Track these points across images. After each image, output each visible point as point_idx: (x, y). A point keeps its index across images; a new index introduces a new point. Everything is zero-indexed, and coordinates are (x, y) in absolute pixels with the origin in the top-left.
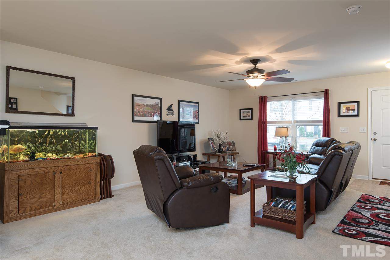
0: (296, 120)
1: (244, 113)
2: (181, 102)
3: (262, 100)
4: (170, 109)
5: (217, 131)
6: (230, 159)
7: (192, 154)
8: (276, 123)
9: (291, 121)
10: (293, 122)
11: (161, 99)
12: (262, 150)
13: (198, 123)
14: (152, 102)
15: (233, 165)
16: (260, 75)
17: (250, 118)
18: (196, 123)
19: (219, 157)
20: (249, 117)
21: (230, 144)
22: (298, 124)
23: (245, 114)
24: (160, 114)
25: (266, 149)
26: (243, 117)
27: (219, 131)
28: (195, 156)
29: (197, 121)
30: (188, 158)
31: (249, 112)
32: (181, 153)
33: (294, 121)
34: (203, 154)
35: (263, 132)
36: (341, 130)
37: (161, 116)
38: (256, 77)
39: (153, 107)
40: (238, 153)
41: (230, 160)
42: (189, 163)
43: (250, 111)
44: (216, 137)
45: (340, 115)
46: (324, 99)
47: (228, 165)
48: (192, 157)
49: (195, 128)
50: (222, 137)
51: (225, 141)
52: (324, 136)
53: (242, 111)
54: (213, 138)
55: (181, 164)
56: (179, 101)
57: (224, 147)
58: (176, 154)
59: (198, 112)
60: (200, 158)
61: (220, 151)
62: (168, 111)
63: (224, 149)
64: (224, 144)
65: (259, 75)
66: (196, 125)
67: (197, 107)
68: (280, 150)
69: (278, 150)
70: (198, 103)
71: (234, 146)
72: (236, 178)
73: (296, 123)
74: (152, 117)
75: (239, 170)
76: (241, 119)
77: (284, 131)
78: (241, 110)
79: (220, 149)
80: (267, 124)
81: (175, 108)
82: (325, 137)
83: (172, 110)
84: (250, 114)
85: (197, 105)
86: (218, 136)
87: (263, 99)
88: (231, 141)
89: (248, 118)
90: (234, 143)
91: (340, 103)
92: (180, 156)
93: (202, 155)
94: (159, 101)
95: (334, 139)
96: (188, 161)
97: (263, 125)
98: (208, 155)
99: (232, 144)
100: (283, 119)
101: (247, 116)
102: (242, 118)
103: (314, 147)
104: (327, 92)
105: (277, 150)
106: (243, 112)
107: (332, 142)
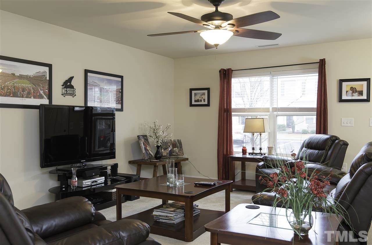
0: (275, 106)
1: (197, 95)
2: (89, 74)
3: (225, 75)
4: (68, 84)
5: (154, 124)
6: (172, 173)
7: (108, 163)
8: (245, 112)
9: (269, 109)
10: (271, 110)
11: (50, 66)
12: (223, 154)
13: (121, 110)
14: (32, 71)
15: (178, 184)
16: (225, 24)
17: (206, 103)
18: (118, 110)
19: (156, 167)
20: (204, 101)
21: (174, 145)
22: (278, 113)
23: (198, 98)
24: (47, 93)
25: (231, 152)
26: (195, 101)
27: (157, 124)
28: (115, 167)
29: (119, 107)
30: (102, 172)
31: (204, 94)
32: (88, 163)
33: (273, 108)
34: (130, 162)
35: (225, 125)
36: (342, 123)
37: (50, 98)
38: (218, 27)
39: (35, 80)
40: (187, 159)
41: (173, 176)
42: (101, 180)
43: (206, 92)
44: (152, 134)
45: (341, 100)
46: (318, 74)
47: (168, 184)
48: (109, 168)
49: (114, 118)
50: (161, 133)
51: (166, 140)
52: (319, 131)
53: (193, 92)
54: (146, 136)
55: (87, 183)
56: (86, 72)
57: (165, 149)
58: (78, 165)
59: (122, 93)
60: (124, 169)
61: (158, 156)
62: (64, 88)
63: (164, 153)
64: (165, 145)
65: (223, 23)
66: (117, 114)
67: (120, 84)
68: (252, 154)
69: (249, 154)
70: (121, 77)
71: (181, 147)
72: (182, 208)
73: (276, 111)
74: (30, 98)
75: (188, 196)
76: (191, 105)
77: (258, 123)
78: (191, 90)
79: (158, 152)
80: (233, 113)
81: (78, 84)
82: (320, 133)
83: (72, 87)
84: (206, 97)
85: (120, 79)
86: (155, 131)
87: (226, 73)
88: (176, 139)
89: (203, 103)
90: (180, 143)
91: (341, 81)
92: (85, 167)
93: (127, 164)
94: (47, 69)
95: (336, 137)
96: (101, 176)
97: (225, 114)
98: (138, 164)
99: (177, 144)
100: (252, 105)
101: (201, 101)
102: (193, 103)
103: (304, 149)
104: (322, 64)
105: (247, 154)
106: (195, 94)
107: (334, 141)
